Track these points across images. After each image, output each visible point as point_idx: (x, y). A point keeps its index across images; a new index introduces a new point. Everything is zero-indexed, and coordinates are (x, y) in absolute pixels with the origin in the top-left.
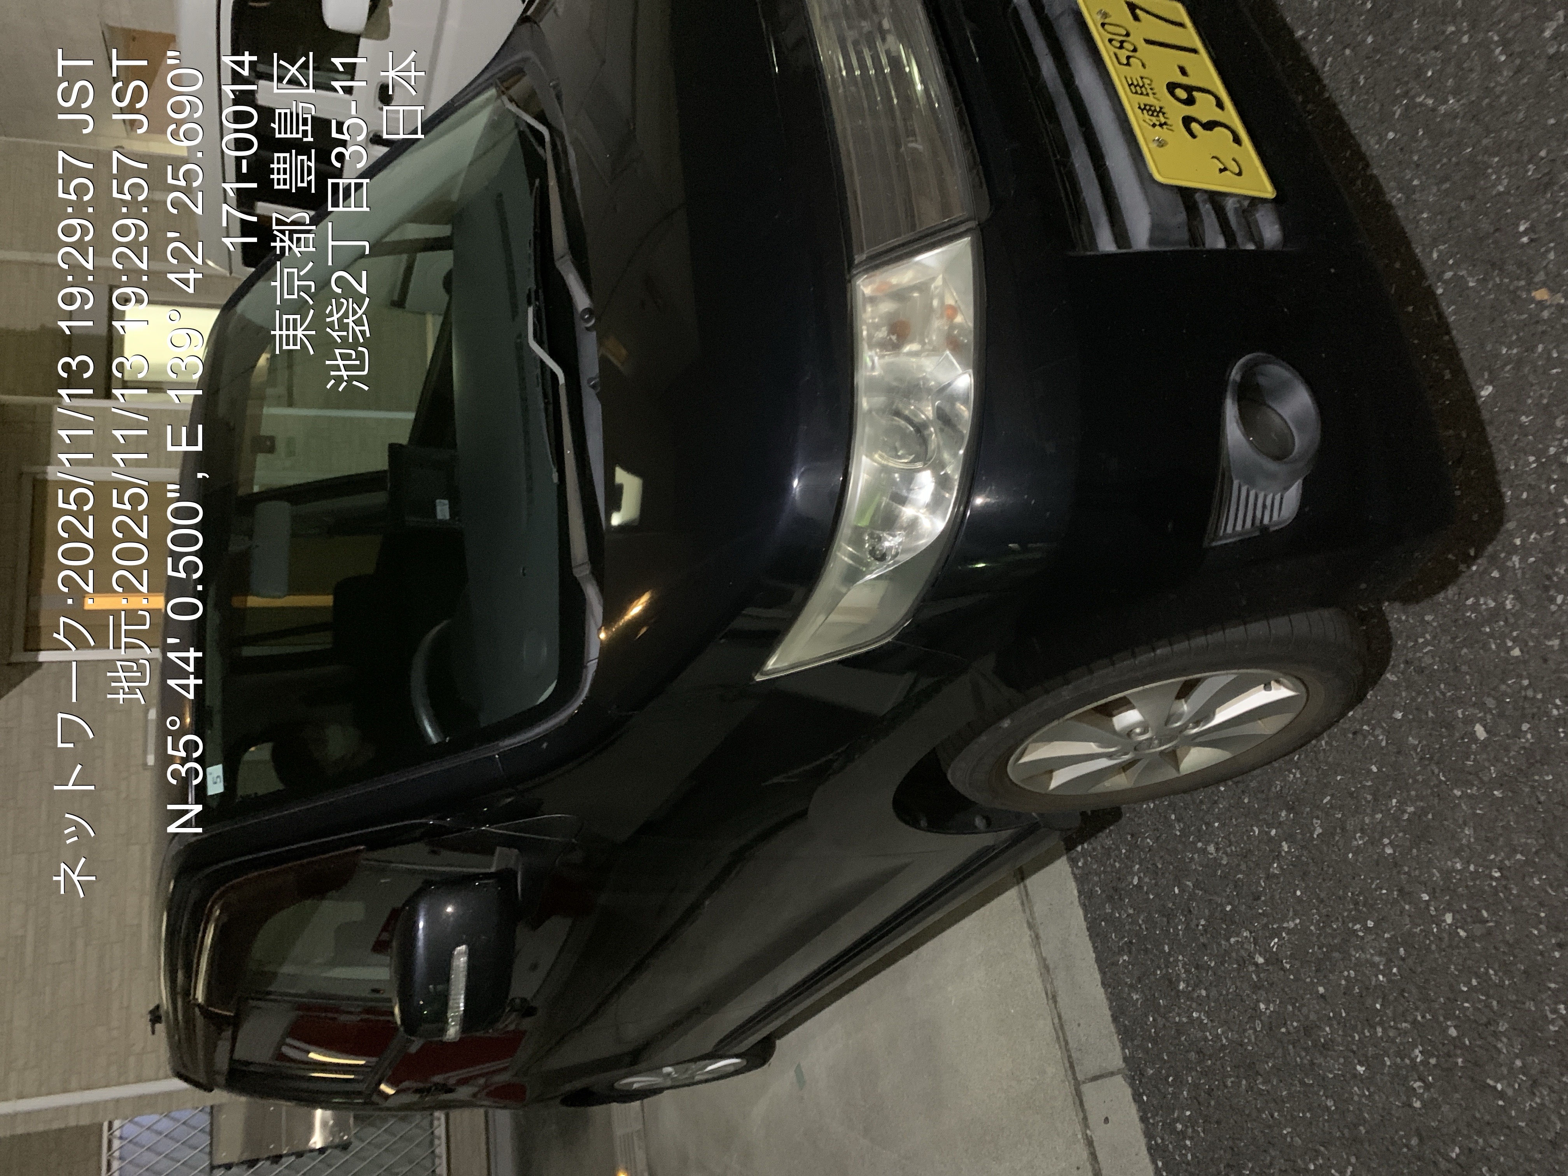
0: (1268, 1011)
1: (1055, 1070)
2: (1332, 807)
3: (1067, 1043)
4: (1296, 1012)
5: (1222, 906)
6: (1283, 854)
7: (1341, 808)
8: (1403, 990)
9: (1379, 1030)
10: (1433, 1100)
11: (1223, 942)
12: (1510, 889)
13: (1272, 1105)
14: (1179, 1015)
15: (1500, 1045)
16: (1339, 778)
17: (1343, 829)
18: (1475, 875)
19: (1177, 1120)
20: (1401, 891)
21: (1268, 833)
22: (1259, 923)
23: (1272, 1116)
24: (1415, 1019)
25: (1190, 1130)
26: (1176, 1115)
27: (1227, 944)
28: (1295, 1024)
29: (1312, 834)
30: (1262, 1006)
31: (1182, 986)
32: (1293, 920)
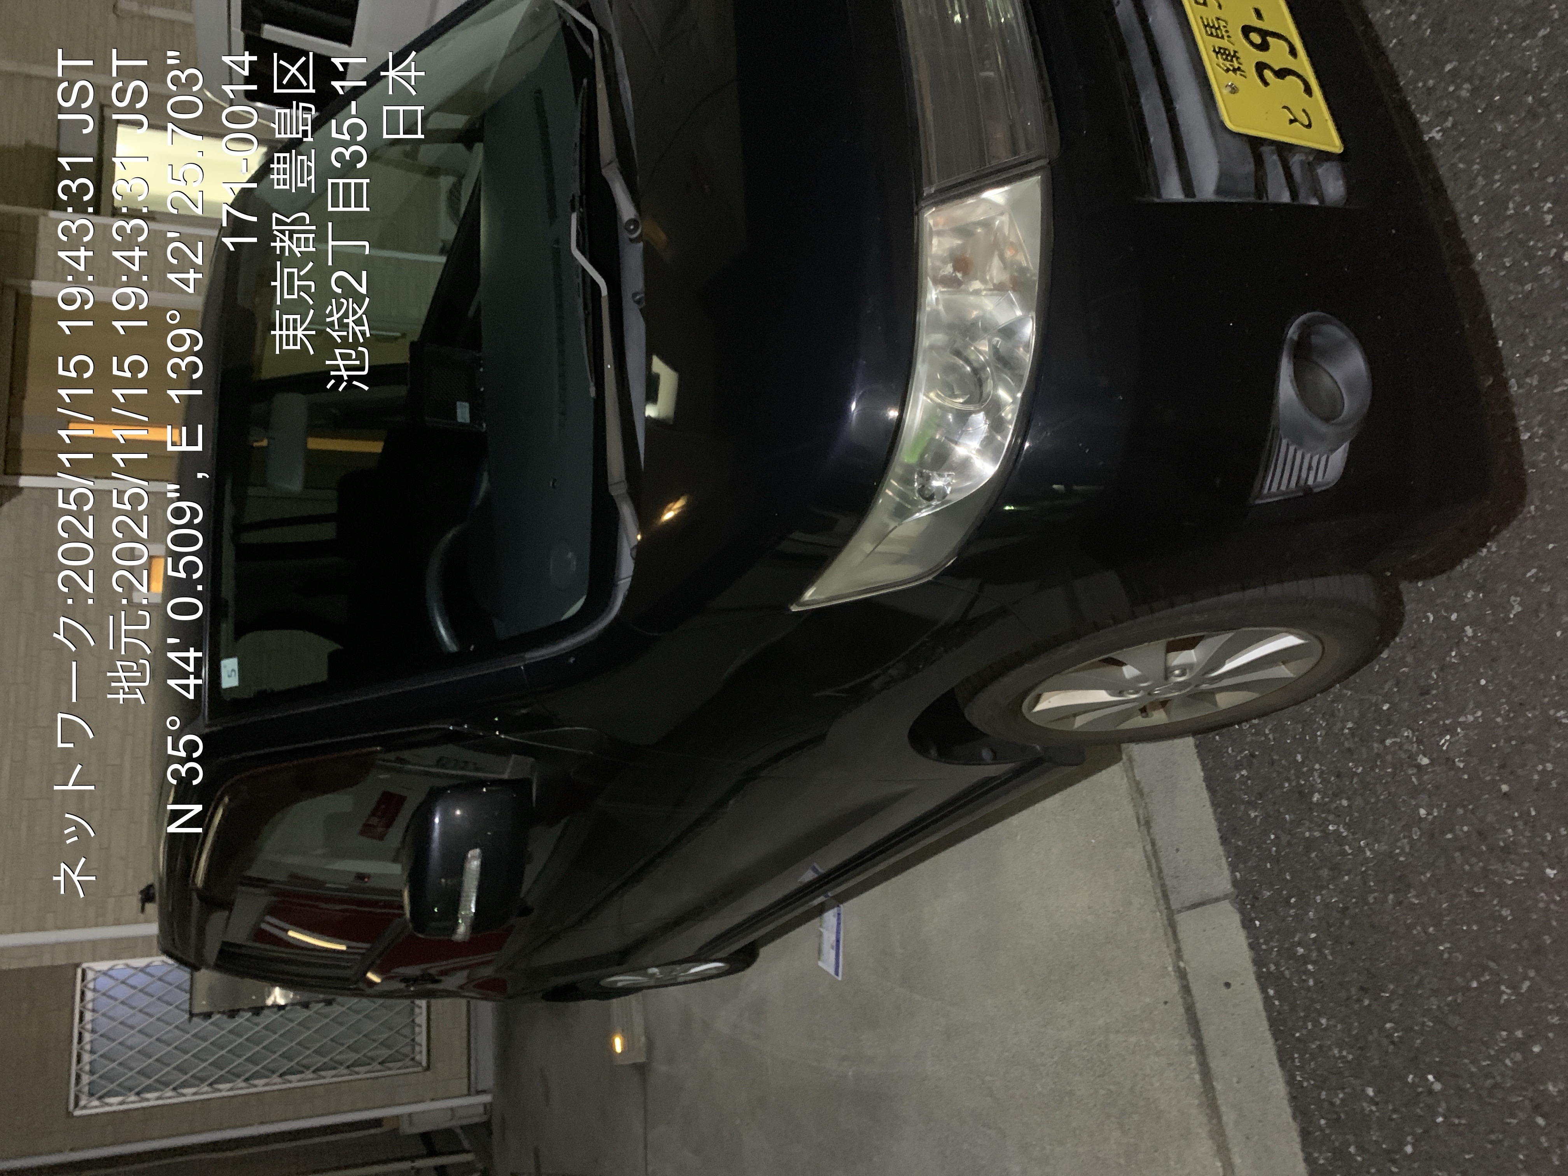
0: (1430, 817)
1: (1144, 901)
2: (1537, 580)
3: (1160, 871)
4: (1469, 815)
5: (1378, 705)
6: (1466, 640)
11: (1376, 745)
13: (1426, 920)
14: (1310, 830)
16: (1551, 546)
17: (1551, 605)
21: (1447, 618)
22: (1424, 720)
23: (1426, 933)
26: (1296, 939)
27: (1381, 747)
28: (1466, 828)
29: (1507, 614)
30: (1423, 812)
31: (1316, 797)
32: (1473, 713)
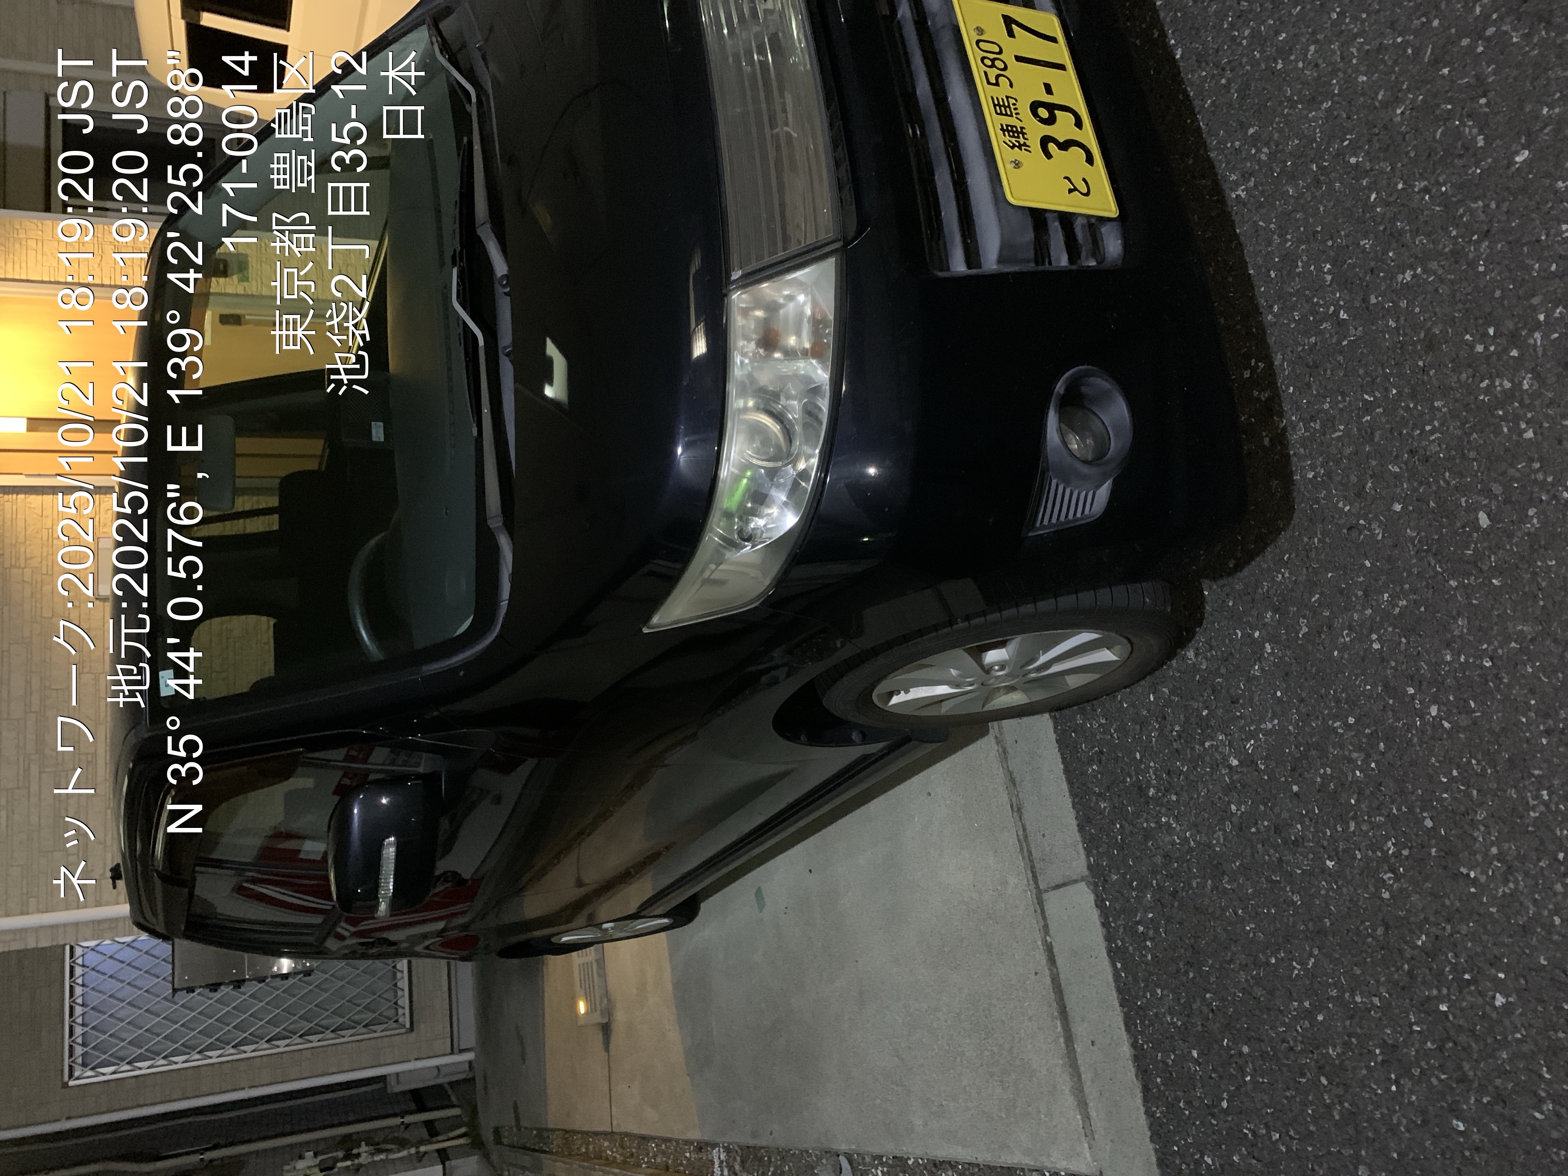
0: (1239, 812)
1: (1017, 880)
2: (1320, 605)
3: (1030, 853)
4: (1268, 811)
5: (1199, 711)
6: (1266, 655)
7: (1330, 606)
8: (1380, 784)
9: (1352, 826)
10: (1401, 890)
11: (1197, 747)
12: (1501, 679)
13: (1236, 903)
14: (1147, 821)
15: (1476, 834)
16: (1330, 575)
17: (1330, 627)
18: (1464, 666)
19: (1139, 923)
20: (1386, 687)
21: (1250, 636)
22: (1235, 726)
23: (1236, 914)
24: (1390, 812)
25: (1151, 932)
26: (1138, 918)
27: (1202, 749)
28: (1266, 823)
29: (1297, 633)
30: (1233, 807)
31: (1152, 792)
32: (1272, 720)
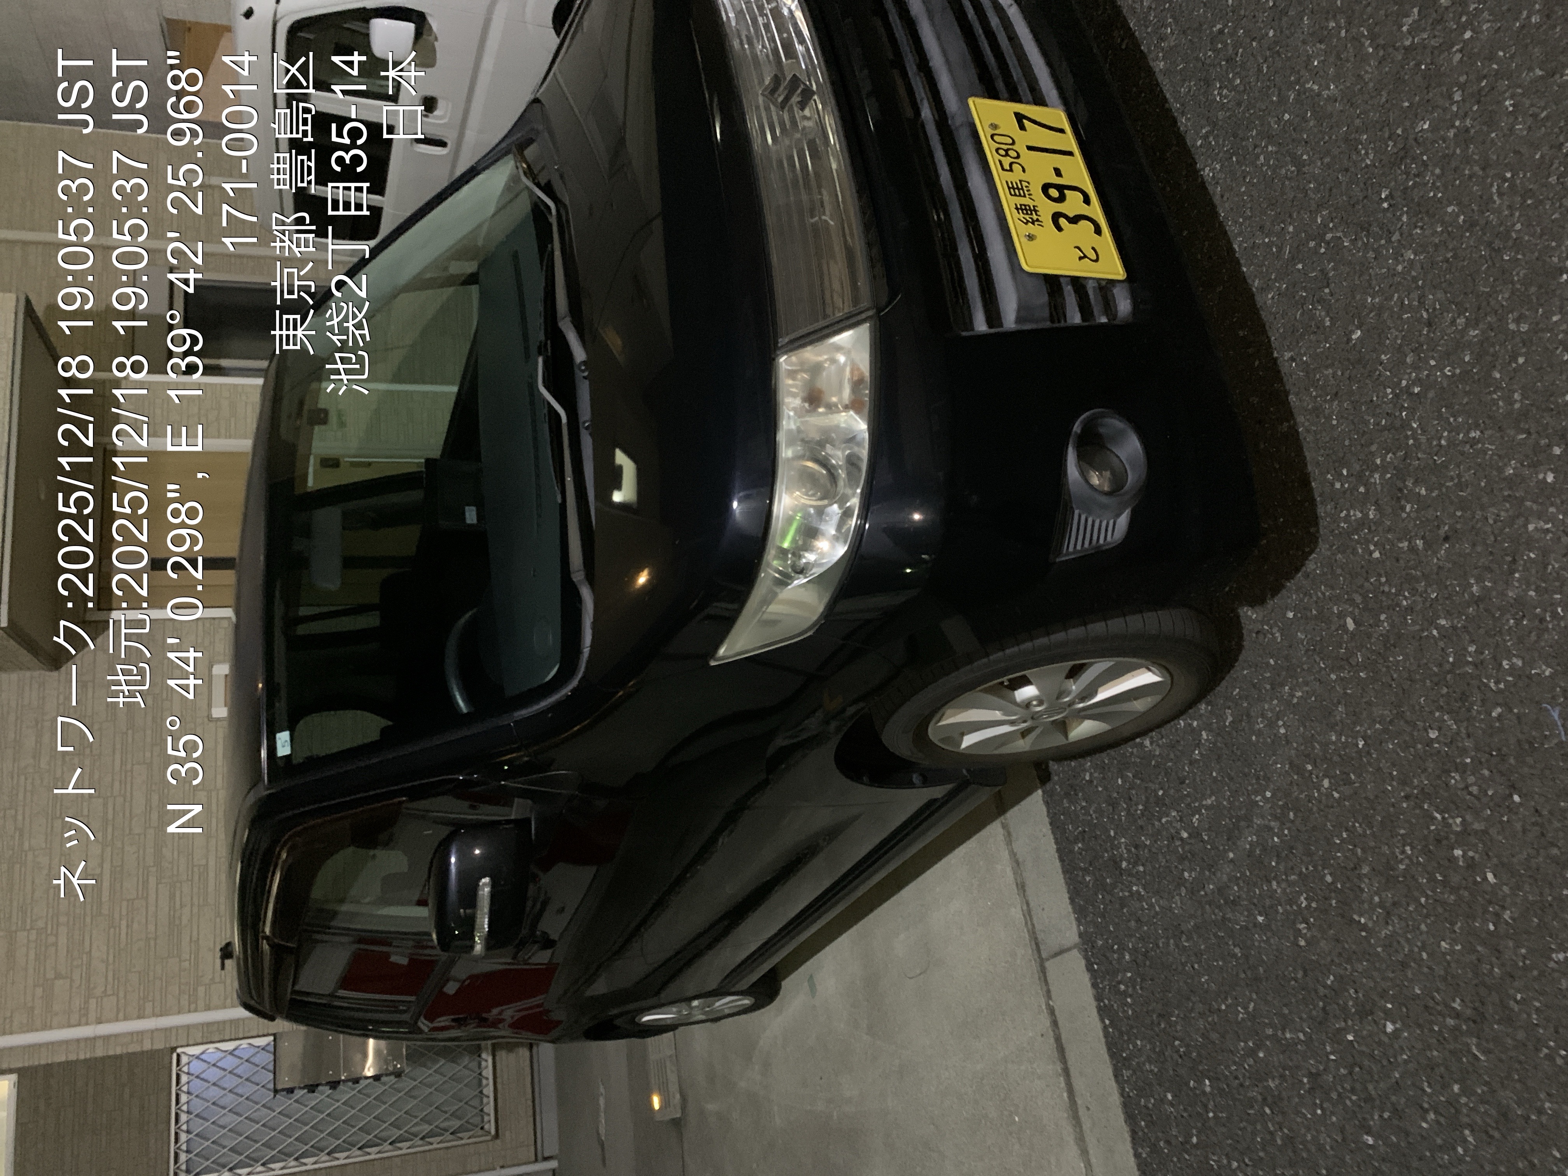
0: (1190, 878)
1: (1025, 953)
3: (1033, 926)
5: (1156, 791)
6: (1203, 741)
7: (1246, 698)
8: (1292, 848)
9: (1274, 885)
10: (1313, 937)
11: (1156, 823)
12: (1371, 755)
14: (1122, 890)
15: (1363, 886)
17: (1248, 716)
18: (1345, 745)
19: (1119, 983)
20: (1291, 764)
21: (1190, 725)
22: (1183, 803)
24: (1301, 872)
25: (1130, 990)
26: (1119, 978)
27: (1160, 824)
31: (1124, 865)
32: (1210, 797)
